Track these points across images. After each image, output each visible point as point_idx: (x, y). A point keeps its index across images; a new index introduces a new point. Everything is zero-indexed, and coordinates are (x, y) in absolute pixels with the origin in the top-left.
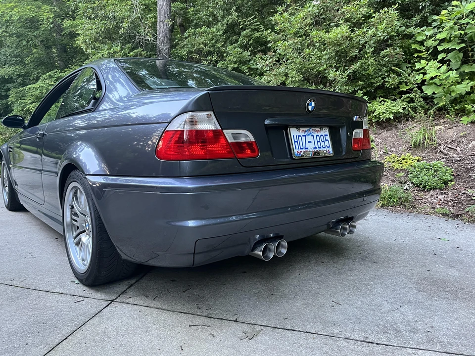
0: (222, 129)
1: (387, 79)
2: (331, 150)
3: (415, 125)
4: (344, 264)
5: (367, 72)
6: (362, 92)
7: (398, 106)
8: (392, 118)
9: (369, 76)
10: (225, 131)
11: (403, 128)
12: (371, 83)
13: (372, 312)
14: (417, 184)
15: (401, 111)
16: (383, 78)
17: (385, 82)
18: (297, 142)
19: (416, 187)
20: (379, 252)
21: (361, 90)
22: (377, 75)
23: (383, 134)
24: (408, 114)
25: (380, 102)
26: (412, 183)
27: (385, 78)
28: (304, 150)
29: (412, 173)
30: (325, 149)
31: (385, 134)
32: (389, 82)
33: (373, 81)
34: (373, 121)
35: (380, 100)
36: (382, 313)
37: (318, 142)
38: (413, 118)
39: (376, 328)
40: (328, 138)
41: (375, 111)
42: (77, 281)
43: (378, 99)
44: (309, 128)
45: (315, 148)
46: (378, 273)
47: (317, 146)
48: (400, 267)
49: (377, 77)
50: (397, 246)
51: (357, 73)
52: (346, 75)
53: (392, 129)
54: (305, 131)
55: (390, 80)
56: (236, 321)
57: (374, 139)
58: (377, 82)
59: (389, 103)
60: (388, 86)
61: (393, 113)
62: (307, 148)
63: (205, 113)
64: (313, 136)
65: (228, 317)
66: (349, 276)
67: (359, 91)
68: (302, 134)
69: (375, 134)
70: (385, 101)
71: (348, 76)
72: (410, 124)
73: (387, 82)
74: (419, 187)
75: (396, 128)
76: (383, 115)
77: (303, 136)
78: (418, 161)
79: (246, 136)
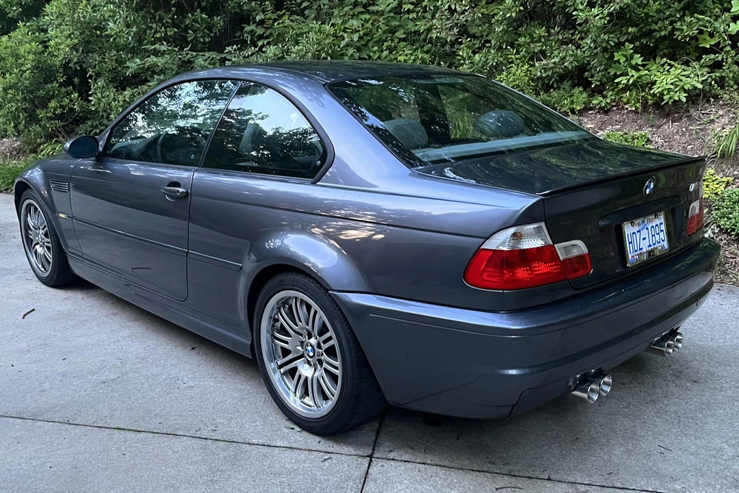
0: (554, 243)
1: (678, 25)
2: (666, 244)
3: (721, 113)
4: (654, 387)
5: (646, 10)
6: (632, 46)
7: (694, 77)
8: (684, 100)
9: (647, 18)
10: (556, 246)
11: (699, 117)
12: (650, 30)
13: (713, 460)
14: (727, 229)
15: (700, 86)
16: (672, 23)
17: (674, 29)
18: (631, 242)
19: (724, 233)
20: (696, 363)
21: (631, 42)
22: (662, 16)
23: (666, 127)
24: (710, 91)
25: (663, 65)
26: (719, 226)
27: (676, 22)
28: (638, 252)
29: (718, 209)
30: (660, 244)
31: (669, 127)
32: (682, 30)
33: (654, 27)
34: (650, 102)
35: (662, 63)
36: (725, 460)
37: (653, 236)
38: (716, 97)
39: (725, 482)
40: (663, 227)
41: (654, 83)
42: (297, 429)
43: (658, 60)
44: (642, 219)
45: (650, 246)
46: (704, 399)
47: (651, 243)
48: (730, 388)
49: (660, 19)
50: (717, 352)
51: (627, 10)
52: (606, 12)
53: (681, 119)
54: (639, 225)
55: (685, 28)
56: (549, 479)
57: (650, 137)
58: (660, 30)
59: (677, 70)
60: (680, 38)
61: (685, 91)
62: (642, 249)
63: (531, 227)
64: (647, 229)
65: (536, 474)
66: (666, 405)
67: (627, 43)
68: (636, 229)
69: (652, 126)
70: (671, 66)
71: (610, 14)
72: (713, 111)
73: (678, 30)
74: (729, 234)
75: (689, 117)
76: (668, 93)
77: (638, 232)
78: (728, 184)
79: (579, 247)
